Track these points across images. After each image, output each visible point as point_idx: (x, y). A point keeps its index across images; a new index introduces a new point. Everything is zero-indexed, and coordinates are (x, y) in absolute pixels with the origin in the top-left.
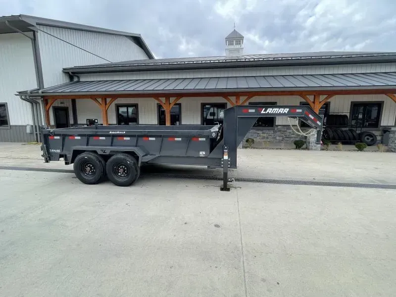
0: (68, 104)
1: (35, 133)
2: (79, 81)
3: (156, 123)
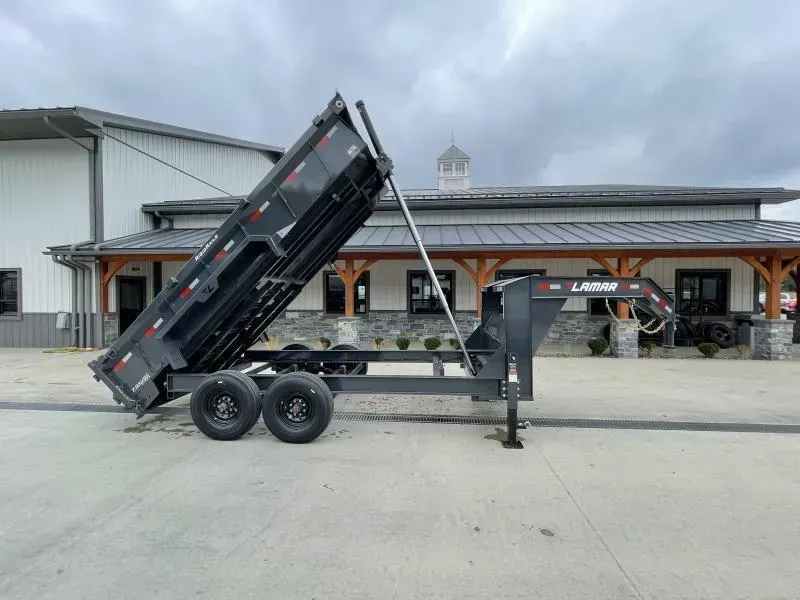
0: (147, 271)
1: (74, 328)
2: (171, 229)
3: (321, 308)
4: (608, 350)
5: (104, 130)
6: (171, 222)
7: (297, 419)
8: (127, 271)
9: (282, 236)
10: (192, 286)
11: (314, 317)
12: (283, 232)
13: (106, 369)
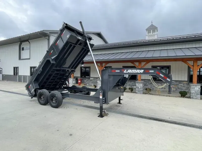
4: (187, 96)
5: (50, 34)
12: (53, 58)
13: (28, 87)
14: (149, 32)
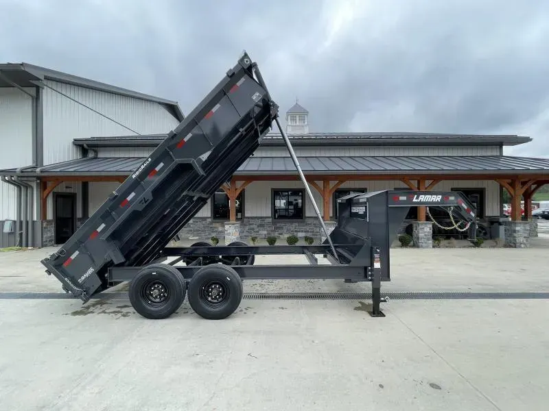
0: (77, 189)
1: (18, 232)
2: (96, 158)
3: (210, 215)
4: (412, 243)
5: (45, 82)
6: (96, 152)
7: (216, 301)
8: (61, 189)
9: (204, 160)
10: (129, 199)
11: (204, 222)
12: (204, 157)
13: (56, 266)
14: (293, 119)
